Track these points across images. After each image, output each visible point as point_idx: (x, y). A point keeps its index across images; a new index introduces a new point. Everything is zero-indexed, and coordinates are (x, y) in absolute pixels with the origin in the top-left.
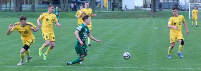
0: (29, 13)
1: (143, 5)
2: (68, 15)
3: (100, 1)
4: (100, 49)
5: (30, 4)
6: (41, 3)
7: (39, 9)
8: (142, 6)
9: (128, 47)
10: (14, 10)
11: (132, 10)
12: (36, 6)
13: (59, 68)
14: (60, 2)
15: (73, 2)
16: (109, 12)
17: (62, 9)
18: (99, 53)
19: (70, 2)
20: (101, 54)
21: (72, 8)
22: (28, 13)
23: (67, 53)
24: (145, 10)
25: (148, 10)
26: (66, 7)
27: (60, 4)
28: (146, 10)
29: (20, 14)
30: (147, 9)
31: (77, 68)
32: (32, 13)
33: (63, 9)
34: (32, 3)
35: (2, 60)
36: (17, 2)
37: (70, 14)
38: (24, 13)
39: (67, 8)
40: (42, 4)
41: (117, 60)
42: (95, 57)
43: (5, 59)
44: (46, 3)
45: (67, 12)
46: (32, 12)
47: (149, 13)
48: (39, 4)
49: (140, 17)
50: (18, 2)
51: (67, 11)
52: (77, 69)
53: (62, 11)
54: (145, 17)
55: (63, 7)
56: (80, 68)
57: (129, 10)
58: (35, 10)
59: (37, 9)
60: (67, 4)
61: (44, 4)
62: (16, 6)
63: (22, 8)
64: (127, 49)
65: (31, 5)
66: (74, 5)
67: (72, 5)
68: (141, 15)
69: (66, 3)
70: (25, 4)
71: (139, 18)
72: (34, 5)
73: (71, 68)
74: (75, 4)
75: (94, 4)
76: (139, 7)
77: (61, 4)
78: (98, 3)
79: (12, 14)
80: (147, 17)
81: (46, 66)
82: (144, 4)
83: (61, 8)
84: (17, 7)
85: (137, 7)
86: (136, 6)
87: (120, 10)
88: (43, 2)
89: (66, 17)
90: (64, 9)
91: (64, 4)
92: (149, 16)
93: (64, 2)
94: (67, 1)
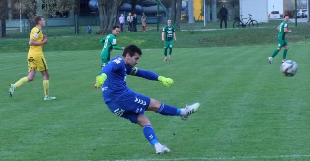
1: (285, 12)
4: (230, 117)
16: (213, 32)
17: (104, 27)
18: (231, 126)
20: (236, 126)
24: (296, 24)
26: (113, 22)
27: (98, 14)
29: (5, 44)
33: (105, 28)
35: (19, 150)
41: (282, 140)
43: (23, 147)
47: (307, 30)
54: (297, 40)
55: (106, 22)
57: (258, 24)
60: (115, 16)
63: (7, 29)
64: (292, 113)
69: (111, 13)
77: (101, 16)
80: (302, 39)
83: (101, 24)
87: (239, 26)
90: (107, 27)
91: (106, 15)
92: (306, 37)
93: (108, 10)
94: (115, 8)
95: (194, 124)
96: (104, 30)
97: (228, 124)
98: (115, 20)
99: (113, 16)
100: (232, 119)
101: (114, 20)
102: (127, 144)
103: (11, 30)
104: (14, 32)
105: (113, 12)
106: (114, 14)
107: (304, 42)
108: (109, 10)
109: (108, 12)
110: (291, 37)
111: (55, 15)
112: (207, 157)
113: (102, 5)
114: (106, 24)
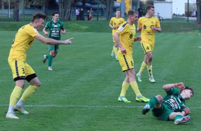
0: (10, 22)
1: (185, 12)
2: (70, 27)
3: (120, 6)
4: (118, 79)
5: (11, 8)
7: (26, 17)
8: (184, 14)
9: (161, 76)
11: (168, 20)
12: (20, 12)
13: (54, 107)
14: (58, 6)
15: (78, 7)
19: (74, 6)
21: (77, 16)
22: (8, 22)
23: (68, 85)
24: (188, 20)
25: (192, 21)
26: (68, 14)
27: (58, 8)
28: (190, 20)
30: (190, 18)
31: (83, 107)
32: (14, 23)
33: (63, 17)
34: (14, 7)
37: (73, 24)
38: (2, 22)
39: (70, 16)
40: (30, 9)
42: (110, 91)
44: (36, 7)
45: (69, 22)
46: (14, 21)
47: (194, 25)
48: (26, 8)
49: (181, 31)
51: (69, 19)
52: (81, 109)
54: (187, 31)
56: (87, 108)
57: (163, 20)
58: (19, 17)
59: (23, 17)
60: (69, 10)
61: (34, 9)
65: (12, 10)
66: (80, 11)
67: (77, 12)
68: (181, 28)
70: (3, 8)
71: (178, 32)
72: (18, 10)
73: (73, 107)
74: (82, 9)
75: (111, 10)
76: (179, 15)
77: (60, 9)
78: (117, 9)
80: (191, 31)
81: (34, 105)
82: (187, 11)
85: (176, 15)
86: (174, 14)
88: (32, 6)
90: (64, 17)
91: (64, 9)
92: (193, 29)
93: (65, 5)
94: (69, 5)
95: (92, 83)
97: (114, 84)
98: (69, 13)
99: (68, 9)
100: (119, 80)
101: (68, 12)
102: (40, 94)
103: (3, 16)
104: (4, 17)
105: (68, 7)
106: (69, 8)
107: (192, 32)
109: (65, 7)
110: (184, 29)
111: (30, 7)
112: (88, 105)
113: (61, 2)
114: (64, 15)
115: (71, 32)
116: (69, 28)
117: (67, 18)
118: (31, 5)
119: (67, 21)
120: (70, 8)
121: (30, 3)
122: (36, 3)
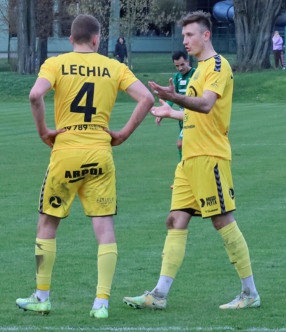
2: (271, 87)
6: (144, 29)
10: (20, 65)
17: (243, 57)
33: (246, 58)
36: (33, 23)
37: (279, 79)
40: (148, 34)
44: (165, 28)
45: (265, 74)
48: (136, 33)
50: (37, 25)
51: (267, 65)
53: (245, 69)
55: (249, 48)
60: (267, 36)
62: (29, 44)
69: (259, 29)
77: (239, 35)
79: (12, 84)
83: (239, 51)
84: (31, 48)
88: (152, 26)
89: (263, 97)
90: (251, 57)
91: (249, 33)
93: (252, 23)
94: (267, 20)
96: (244, 63)
98: (267, 44)
99: (263, 36)
101: (264, 43)
105: (263, 28)
106: (264, 31)
108: (255, 23)
109: (252, 28)
113: (242, 12)
114: (249, 52)
115: (272, 102)
116: (267, 92)
117: (261, 61)
118: (149, 24)
119: (259, 71)
120: (268, 30)
121: (147, 17)
122: (166, 16)
